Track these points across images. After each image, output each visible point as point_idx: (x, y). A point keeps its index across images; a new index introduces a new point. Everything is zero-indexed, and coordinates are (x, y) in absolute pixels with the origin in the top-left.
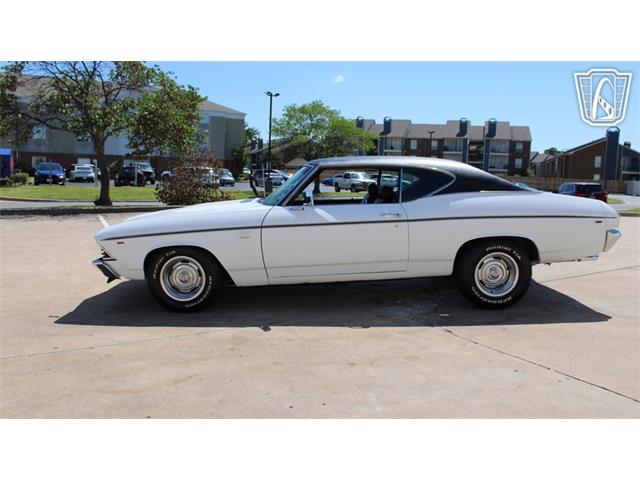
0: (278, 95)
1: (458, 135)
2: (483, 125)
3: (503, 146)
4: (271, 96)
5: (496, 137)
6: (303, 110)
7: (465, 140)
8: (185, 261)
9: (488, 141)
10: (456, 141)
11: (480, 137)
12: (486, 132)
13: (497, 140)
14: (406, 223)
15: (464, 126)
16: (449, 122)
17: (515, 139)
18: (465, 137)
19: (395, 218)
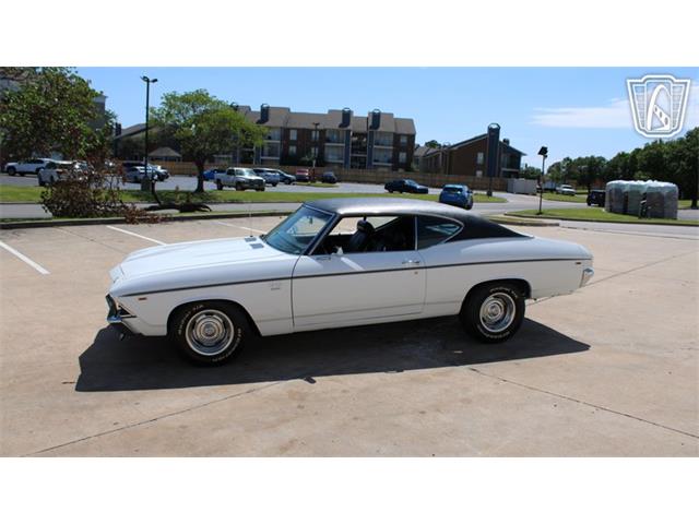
0: (155, 80)
1: (340, 126)
2: (367, 115)
3: (387, 138)
4: (148, 81)
5: (381, 129)
6: (186, 99)
7: (349, 131)
8: (210, 315)
9: (372, 133)
10: (338, 132)
11: (363, 129)
12: (370, 124)
13: (381, 133)
14: (424, 270)
15: (347, 116)
16: (330, 111)
17: (399, 131)
18: (349, 128)
19: (415, 266)
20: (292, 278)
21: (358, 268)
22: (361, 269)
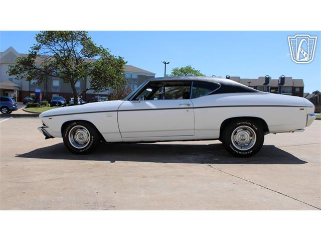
0: (169, 63)
1: (264, 84)
2: (278, 79)
3: (289, 89)
4: (165, 63)
5: (285, 85)
6: (182, 70)
7: (268, 87)
8: (82, 129)
9: (280, 87)
10: (263, 87)
11: (276, 85)
12: (280, 82)
13: (285, 87)
14: (193, 109)
15: (267, 80)
16: (260, 78)
17: (295, 86)
18: (268, 85)
19: (187, 107)
20: (118, 111)
21: (153, 107)
22: (155, 107)
